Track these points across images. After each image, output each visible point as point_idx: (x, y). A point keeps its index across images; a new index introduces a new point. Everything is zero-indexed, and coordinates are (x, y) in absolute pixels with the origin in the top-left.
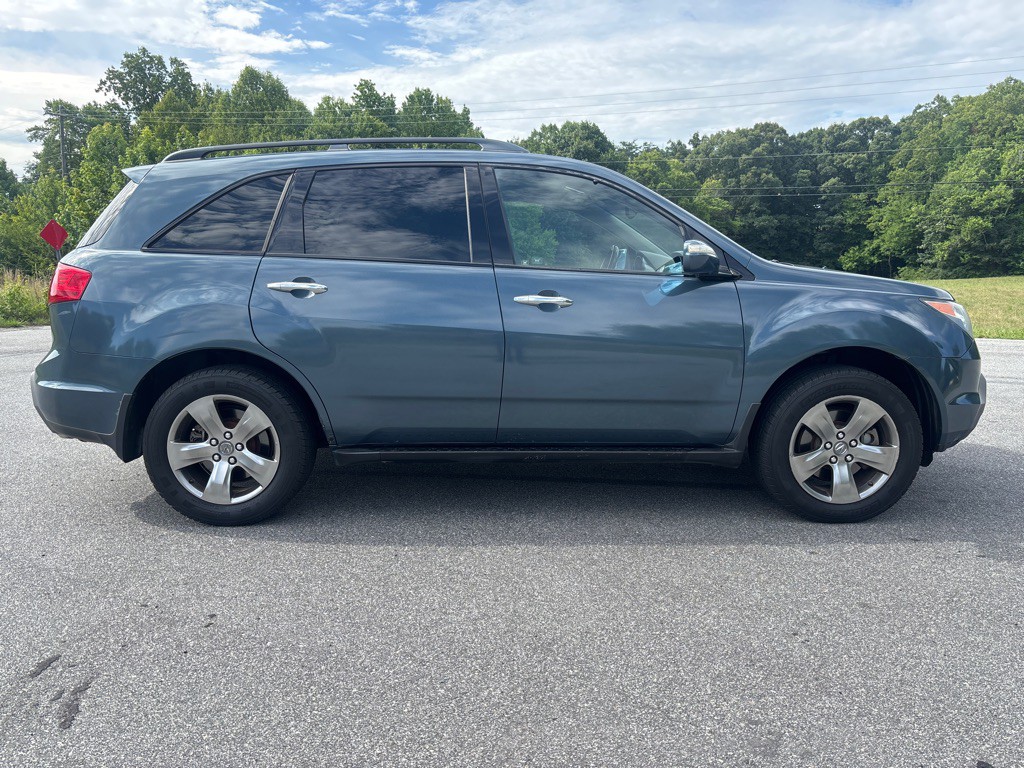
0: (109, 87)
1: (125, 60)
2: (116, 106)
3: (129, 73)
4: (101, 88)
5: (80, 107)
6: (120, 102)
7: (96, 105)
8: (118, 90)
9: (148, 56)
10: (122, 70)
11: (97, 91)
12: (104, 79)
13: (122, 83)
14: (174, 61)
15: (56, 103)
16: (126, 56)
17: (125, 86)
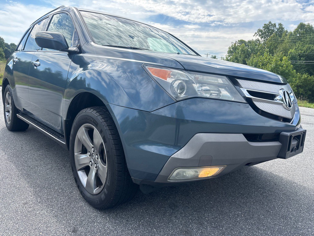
0: (257, 34)
1: (264, 26)
2: (259, 40)
3: (264, 30)
4: (255, 35)
5: (247, 41)
6: (260, 38)
7: (253, 40)
8: (260, 35)
9: (271, 24)
10: (262, 29)
11: (254, 36)
12: (256, 32)
13: (262, 33)
14: (280, 24)
15: (241, 40)
16: (265, 25)
17: (263, 34)
